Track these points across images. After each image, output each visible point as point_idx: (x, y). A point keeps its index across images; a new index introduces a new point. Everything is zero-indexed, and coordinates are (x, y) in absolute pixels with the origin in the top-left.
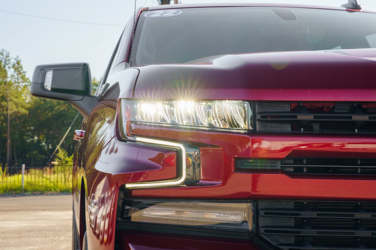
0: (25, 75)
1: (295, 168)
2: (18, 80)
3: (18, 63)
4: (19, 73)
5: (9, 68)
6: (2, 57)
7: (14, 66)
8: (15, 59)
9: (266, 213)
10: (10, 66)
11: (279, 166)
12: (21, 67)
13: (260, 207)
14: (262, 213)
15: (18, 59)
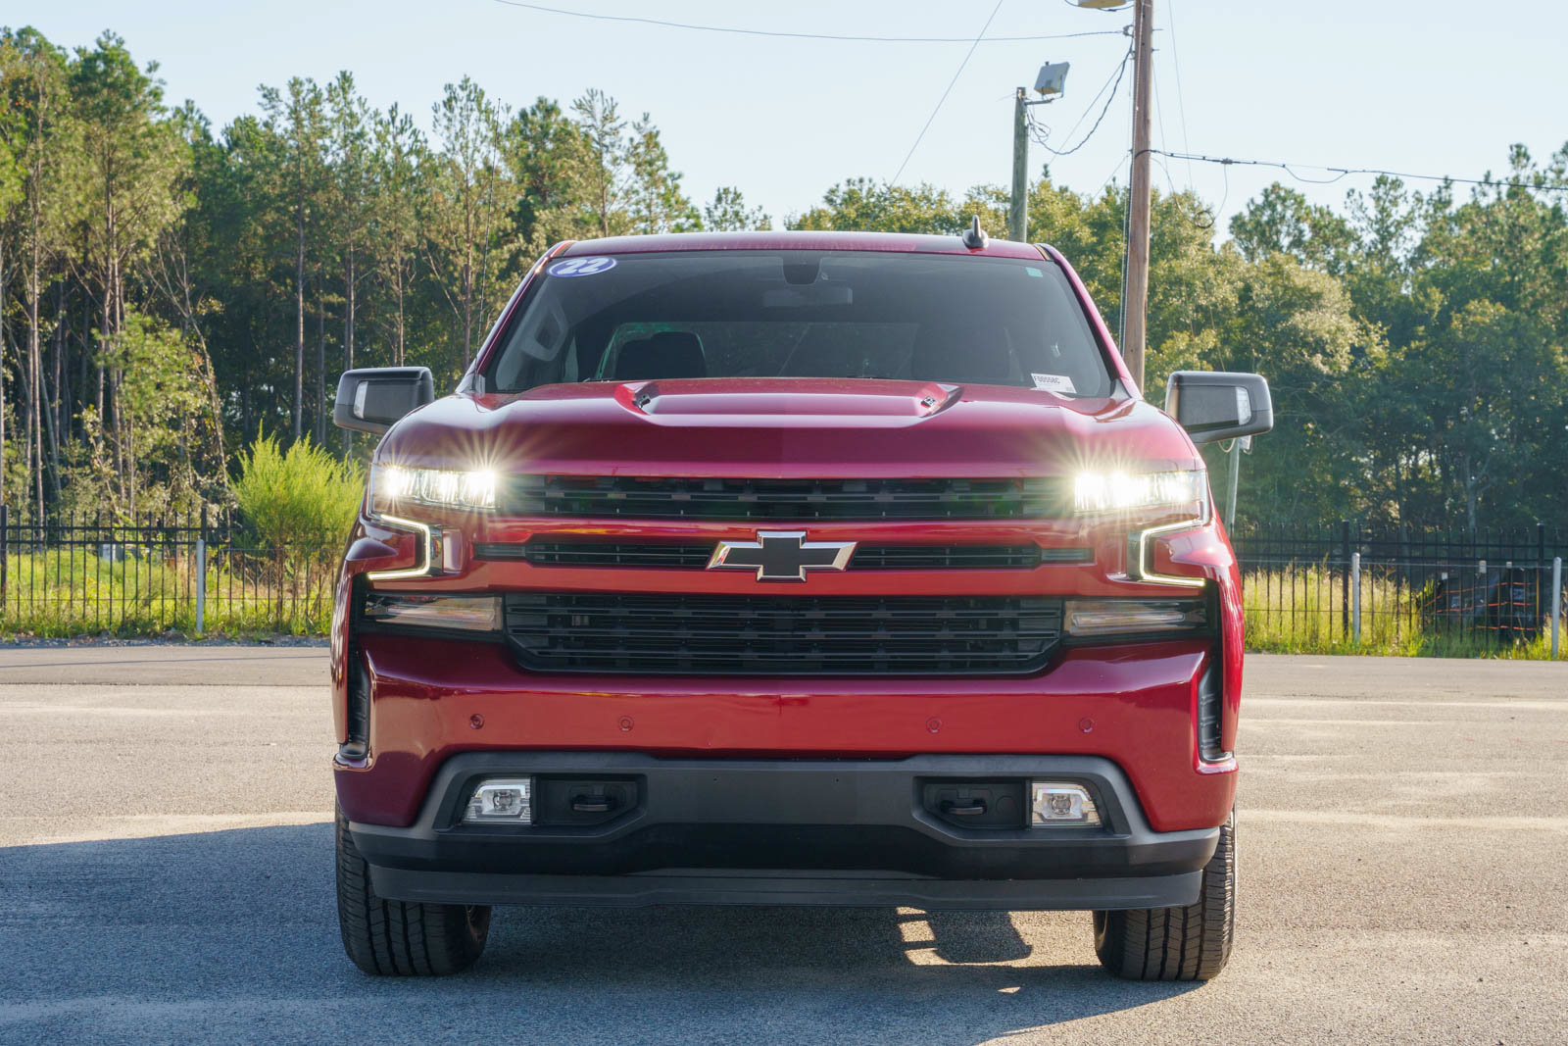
0: (677, 187)
1: (546, 555)
2: (649, 207)
3: (651, 139)
4: (654, 181)
5: (615, 161)
6: (590, 122)
7: (633, 152)
8: (638, 128)
9: (513, 610)
10: (618, 153)
11: (523, 553)
12: (663, 157)
13: (507, 603)
14: (509, 609)
15: (649, 127)
